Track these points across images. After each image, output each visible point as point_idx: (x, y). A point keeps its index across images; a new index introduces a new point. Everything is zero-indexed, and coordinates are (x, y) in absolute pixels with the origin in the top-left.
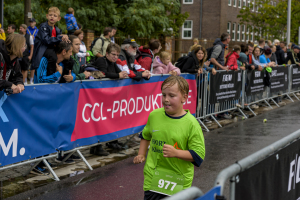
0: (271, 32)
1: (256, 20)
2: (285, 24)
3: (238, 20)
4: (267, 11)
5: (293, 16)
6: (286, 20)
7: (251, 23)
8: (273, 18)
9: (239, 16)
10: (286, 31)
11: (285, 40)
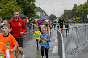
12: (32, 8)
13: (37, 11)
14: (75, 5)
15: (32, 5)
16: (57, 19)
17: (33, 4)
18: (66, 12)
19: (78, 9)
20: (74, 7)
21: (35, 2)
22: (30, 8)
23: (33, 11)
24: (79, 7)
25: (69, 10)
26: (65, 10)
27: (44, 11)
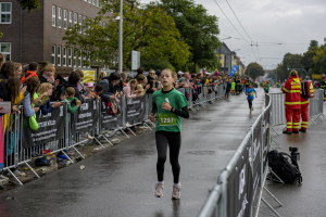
0: (101, 56)
1: (83, 42)
2: (117, 48)
3: (64, 43)
4: (96, 33)
5: (124, 38)
6: (118, 43)
7: (78, 47)
8: (102, 41)
9: (64, 39)
10: (117, 56)
11: (117, 65)
12: (211, 48)
13: (220, 53)
14: (314, 43)
15: (210, 40)
16: (266, 75)
17: (214, 38)
18: (290, 60)
19: (318, 53)
20: (310, 49)
21: (218, 33)
22: (206, 47)
23: (213, 54)
24: (322, 47)
25: (297, 56)
26: (288, 55)
27: (234, 53)
